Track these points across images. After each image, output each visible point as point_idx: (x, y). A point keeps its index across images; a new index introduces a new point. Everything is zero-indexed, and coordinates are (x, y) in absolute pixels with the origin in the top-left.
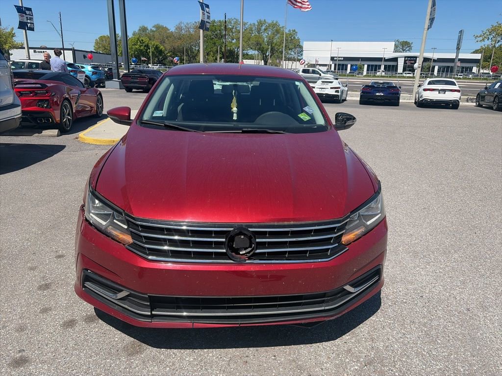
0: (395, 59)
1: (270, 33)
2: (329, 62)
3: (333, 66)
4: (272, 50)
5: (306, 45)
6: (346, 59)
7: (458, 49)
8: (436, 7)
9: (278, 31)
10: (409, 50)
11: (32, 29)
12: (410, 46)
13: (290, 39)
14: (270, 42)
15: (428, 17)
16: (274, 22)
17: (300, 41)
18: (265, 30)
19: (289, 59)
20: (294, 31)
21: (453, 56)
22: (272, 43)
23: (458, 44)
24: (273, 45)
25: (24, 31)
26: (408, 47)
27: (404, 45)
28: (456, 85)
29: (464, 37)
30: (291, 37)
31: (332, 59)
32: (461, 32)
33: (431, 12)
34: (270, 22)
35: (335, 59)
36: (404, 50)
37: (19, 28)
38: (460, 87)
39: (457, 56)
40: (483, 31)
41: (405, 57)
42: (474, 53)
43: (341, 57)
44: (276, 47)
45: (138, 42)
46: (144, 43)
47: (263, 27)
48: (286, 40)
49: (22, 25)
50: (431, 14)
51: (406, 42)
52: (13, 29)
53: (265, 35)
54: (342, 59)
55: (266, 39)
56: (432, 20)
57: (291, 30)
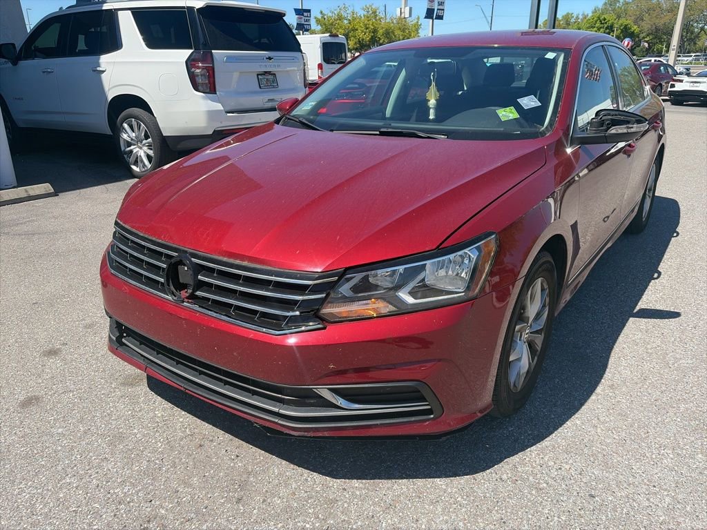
11: (440, 17)
25: (431, 20)
37: (426, 18)
45: (598, 22)
46: (606, 23)
49: (430, 14)
52: (418, 18)
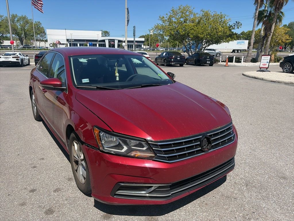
0: (104, 41)
1: (21, 23)
2: (66, 42)
3: (69, 44)
4: (25, 34)
5: (48, 31)
6: (76, 40)
7: (134, 35)
8: (129, 14)
9: (27, 22)
10: (108, 36)
12: (109, 34)
13: (37, 27)
14: (23, 29)
15: (126, 20)
16: (24, 16)
17: (44, 29)
18: (18, 21)
19: (37, 40)
20: (39, 22)
21: (132, 39)
22: (25, 30)
23: (134, 33)
24: (26, 31)
26: (108, 34)
27: (105, 33)
28: (147, 55)
29: (136, 30)
30: (37, 26)
31: (68, 40)
32: (134, 27)
33: (127, 17)
34: (21, 16)
35: (69, 40)
36: (106, 36)
38: (149, 55)
39: (134, 39)
40: (152, 28)
41: (109, 40)
42: (140, 37)
43: (73, 39)
44: (28, 32)
47: (16, 19)
48: (35, 28)
50: (127, 18)
51: (106, 31)
53: (18, 24)
54: (74, 40)
55: (19, 27)
56: (128, 21)
57: (37, 22)
